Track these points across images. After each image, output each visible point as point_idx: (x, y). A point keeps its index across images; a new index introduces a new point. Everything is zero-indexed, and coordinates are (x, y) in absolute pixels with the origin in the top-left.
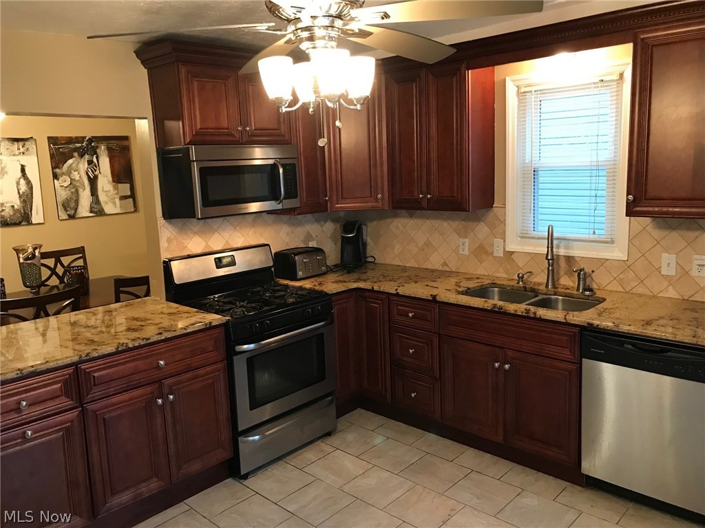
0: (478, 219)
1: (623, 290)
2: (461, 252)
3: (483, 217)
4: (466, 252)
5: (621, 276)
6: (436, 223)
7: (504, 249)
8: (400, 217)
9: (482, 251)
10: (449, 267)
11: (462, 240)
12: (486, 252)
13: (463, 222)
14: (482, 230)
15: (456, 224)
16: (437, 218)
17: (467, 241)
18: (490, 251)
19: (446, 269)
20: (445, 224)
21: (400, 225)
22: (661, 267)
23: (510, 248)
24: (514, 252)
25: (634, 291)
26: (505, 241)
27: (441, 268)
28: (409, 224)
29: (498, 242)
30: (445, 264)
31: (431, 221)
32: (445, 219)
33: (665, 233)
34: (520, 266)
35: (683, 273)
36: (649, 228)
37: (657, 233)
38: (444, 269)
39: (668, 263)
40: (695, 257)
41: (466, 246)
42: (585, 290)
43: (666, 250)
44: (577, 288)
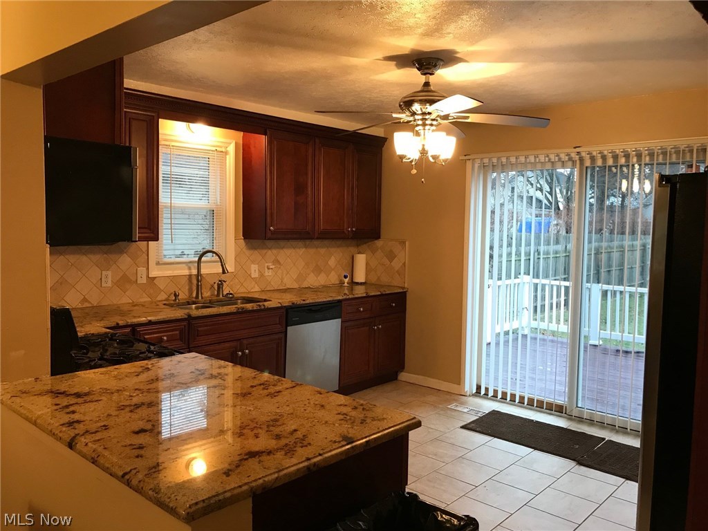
0: (121, 252)
2: (104, 285)
3: (125, 248)
4: (109, 284)
6: (72, 258)
7: (148, 276)
9: (125, 281)
10: (90, 302)
11: (104, 273)
12: (130, 281)
13: (105, 255)
14: (125, 261)
15: (96, 258)
16: (73, 253)
17: (109, 273)
18: (134, 279)
19: (87, 305)
20: (84, 259)
22: (251, 273)
23: (153, 274)
24: (155, 278)
26: (148, 269)
27: (80, 306)
29: (142, 270)
30: (85, 300)
31: (67, 257)
32: (84, 254)
33: (251, 252)
34: (162, 288)
35: (262, 275)
36: (244, 250)
37: (248, 252)
38: (84, 306)
39: (254, 270)
40: (266, 264)
41: (109, 278)
42: (227, 294)
43: (253, 262)
44: (218, 295)
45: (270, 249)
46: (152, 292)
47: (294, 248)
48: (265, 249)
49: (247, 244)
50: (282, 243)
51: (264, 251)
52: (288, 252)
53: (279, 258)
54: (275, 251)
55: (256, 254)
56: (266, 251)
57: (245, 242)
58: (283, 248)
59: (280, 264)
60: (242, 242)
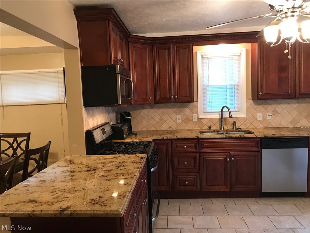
0: (186, 107)
1: (245, 128)
2: (178, 121)
4: (180, 121)
5: (244, 123)
6: (165, 110)
7: (198, 118)
8: (146, 109)
9: (187, 120)
11: (178, 116)
12: (190, 120)
13: (178, 109)
14: (187, 111)
15: (175, 110)
16: (165, 108)
17: (180, 116)
18: (191, 119)
19: (171, 129)
20: (170, 110)
21: (145, 112)
22: (257, 118)
23: (200, 117)
24: (202, 119)
25: (249, 127)
26: (198, 115)
27: (168, 129)
28: (151, 112)
29: (195, 115)
30: (170, 127)
31: (163, 109)
32: (169, 108)
33: (257, 106)
34: (205, 123)
35: (264, 119)
36: (253, 105)
37: (255, 107)
38: (170, 129)
39: (259, 116)
40: (268, 113)
41: (180, 118)
42: (238, 128)
43: (258, 112)
44: (233, 128)
45: (270, 105)
46: (200, 125)
47: (289, 104)
48: (267, 104)
49: (254, 102)
50: (279, 101)
51: (266, 106)
52: (284, 106)
53: (277, 110)
54: (274, 106)
55: (260, 108)
56: (267, 106)
57: (253, 101)
58: (279, 104)
59: (278, 113)
60: (251, 101)
